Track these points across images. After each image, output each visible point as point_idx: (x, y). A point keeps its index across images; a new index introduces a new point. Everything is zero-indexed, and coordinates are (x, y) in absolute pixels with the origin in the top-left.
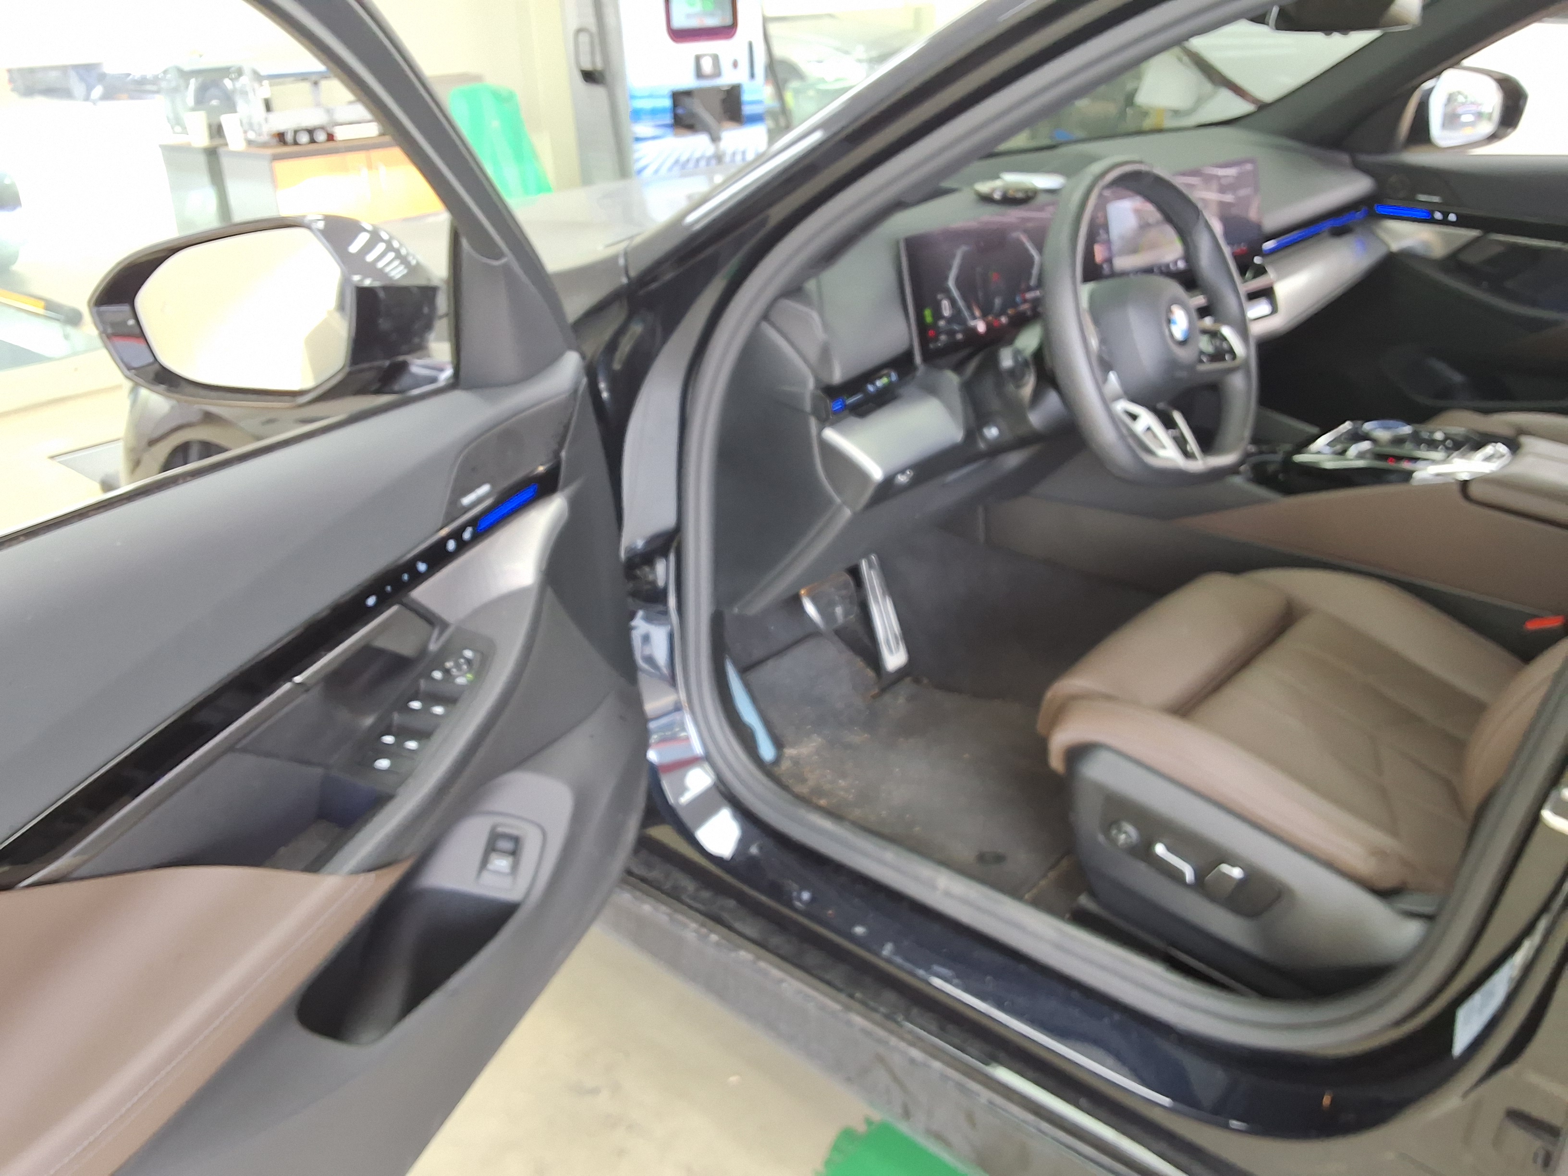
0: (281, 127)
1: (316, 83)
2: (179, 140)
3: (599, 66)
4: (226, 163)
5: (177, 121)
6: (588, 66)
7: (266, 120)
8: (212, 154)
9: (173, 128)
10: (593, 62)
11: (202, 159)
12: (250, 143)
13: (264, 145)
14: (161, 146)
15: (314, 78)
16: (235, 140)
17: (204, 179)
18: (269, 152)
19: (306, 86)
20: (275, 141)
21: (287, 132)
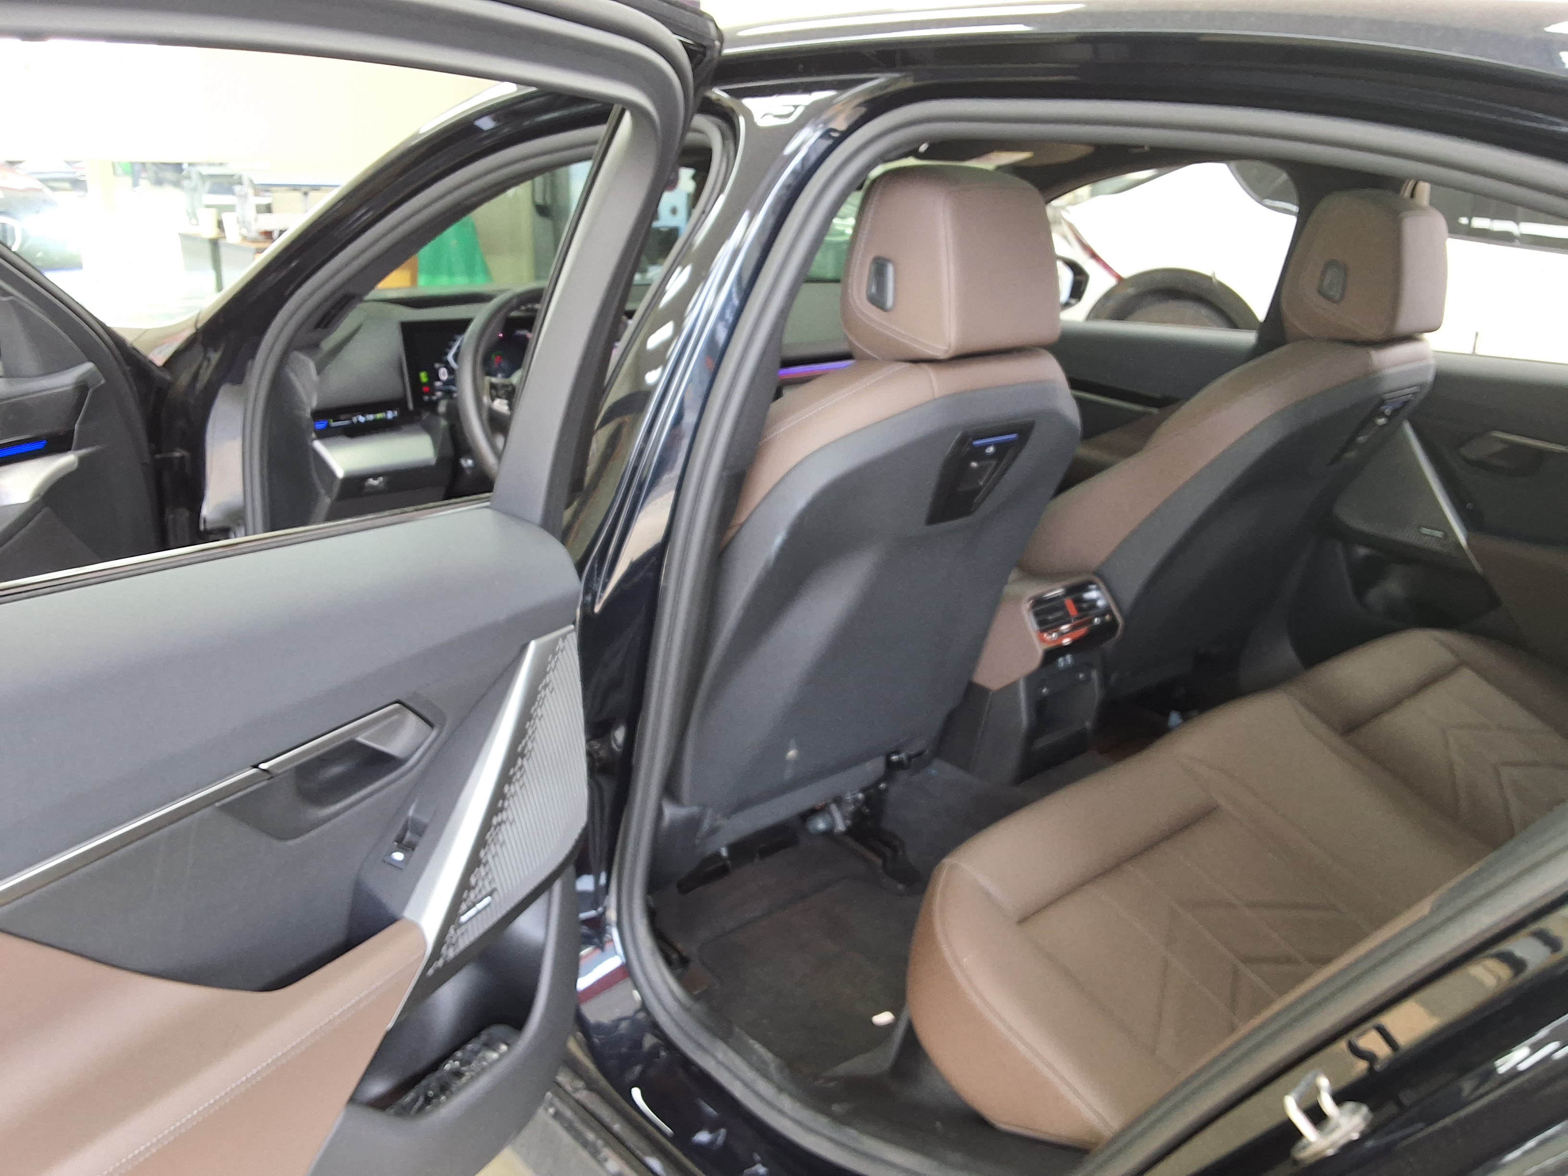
0: (269, 228)
1: (306, 194)
2: (191, 230)
3: (549, 201)
4: (224, 252)
5: (193, 215)
6: (540, 201)
7: (256, 220)
8: (215, 243)
9: (190, 220)
10: (544, 199)
11: (207, 248)
12: (245, 238)
13: (254, 241)
14: (179, 234)
15: (304, 189)
16: (233, 235)
17: (208, 264)
18: (254, 246)
19: (298, 195)
20: (262, 238)
21: (274, 232)
